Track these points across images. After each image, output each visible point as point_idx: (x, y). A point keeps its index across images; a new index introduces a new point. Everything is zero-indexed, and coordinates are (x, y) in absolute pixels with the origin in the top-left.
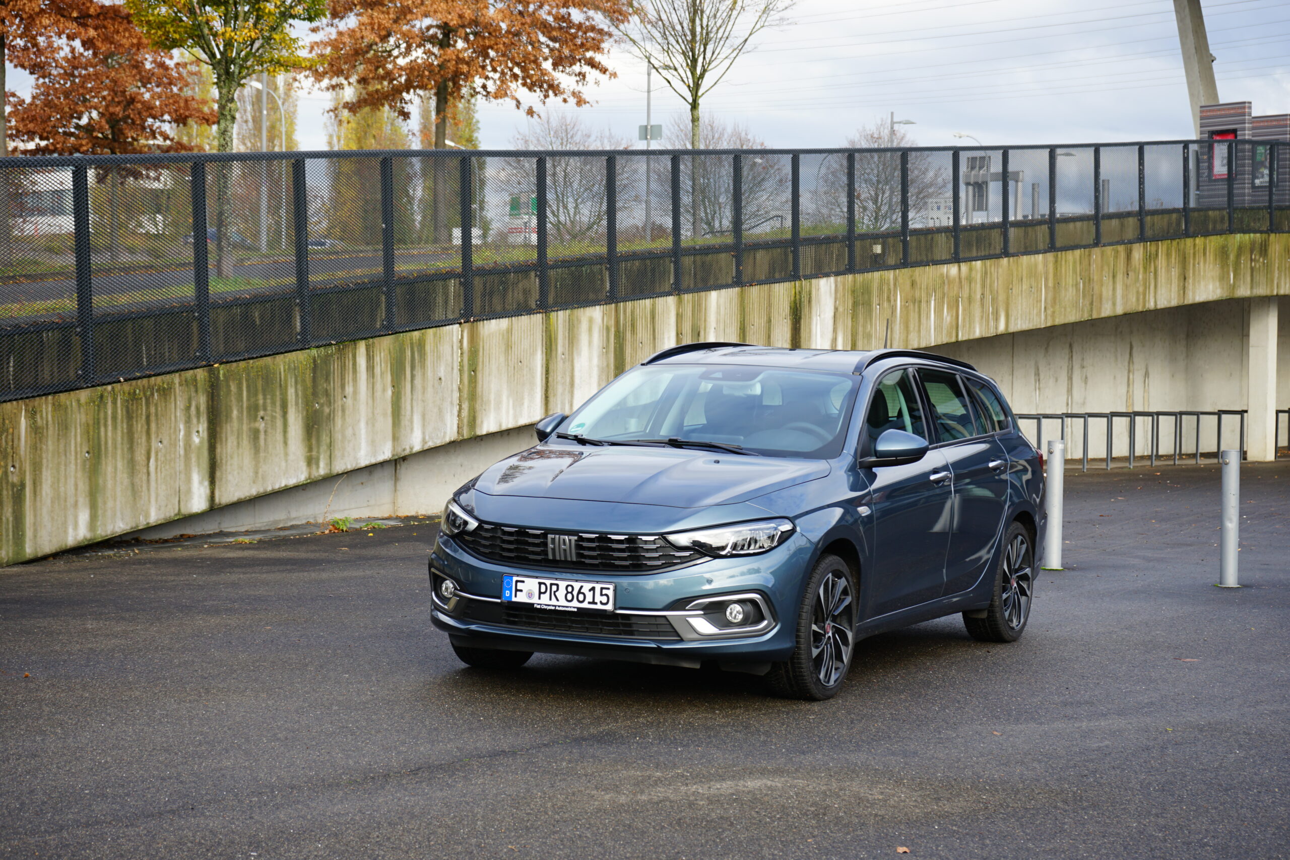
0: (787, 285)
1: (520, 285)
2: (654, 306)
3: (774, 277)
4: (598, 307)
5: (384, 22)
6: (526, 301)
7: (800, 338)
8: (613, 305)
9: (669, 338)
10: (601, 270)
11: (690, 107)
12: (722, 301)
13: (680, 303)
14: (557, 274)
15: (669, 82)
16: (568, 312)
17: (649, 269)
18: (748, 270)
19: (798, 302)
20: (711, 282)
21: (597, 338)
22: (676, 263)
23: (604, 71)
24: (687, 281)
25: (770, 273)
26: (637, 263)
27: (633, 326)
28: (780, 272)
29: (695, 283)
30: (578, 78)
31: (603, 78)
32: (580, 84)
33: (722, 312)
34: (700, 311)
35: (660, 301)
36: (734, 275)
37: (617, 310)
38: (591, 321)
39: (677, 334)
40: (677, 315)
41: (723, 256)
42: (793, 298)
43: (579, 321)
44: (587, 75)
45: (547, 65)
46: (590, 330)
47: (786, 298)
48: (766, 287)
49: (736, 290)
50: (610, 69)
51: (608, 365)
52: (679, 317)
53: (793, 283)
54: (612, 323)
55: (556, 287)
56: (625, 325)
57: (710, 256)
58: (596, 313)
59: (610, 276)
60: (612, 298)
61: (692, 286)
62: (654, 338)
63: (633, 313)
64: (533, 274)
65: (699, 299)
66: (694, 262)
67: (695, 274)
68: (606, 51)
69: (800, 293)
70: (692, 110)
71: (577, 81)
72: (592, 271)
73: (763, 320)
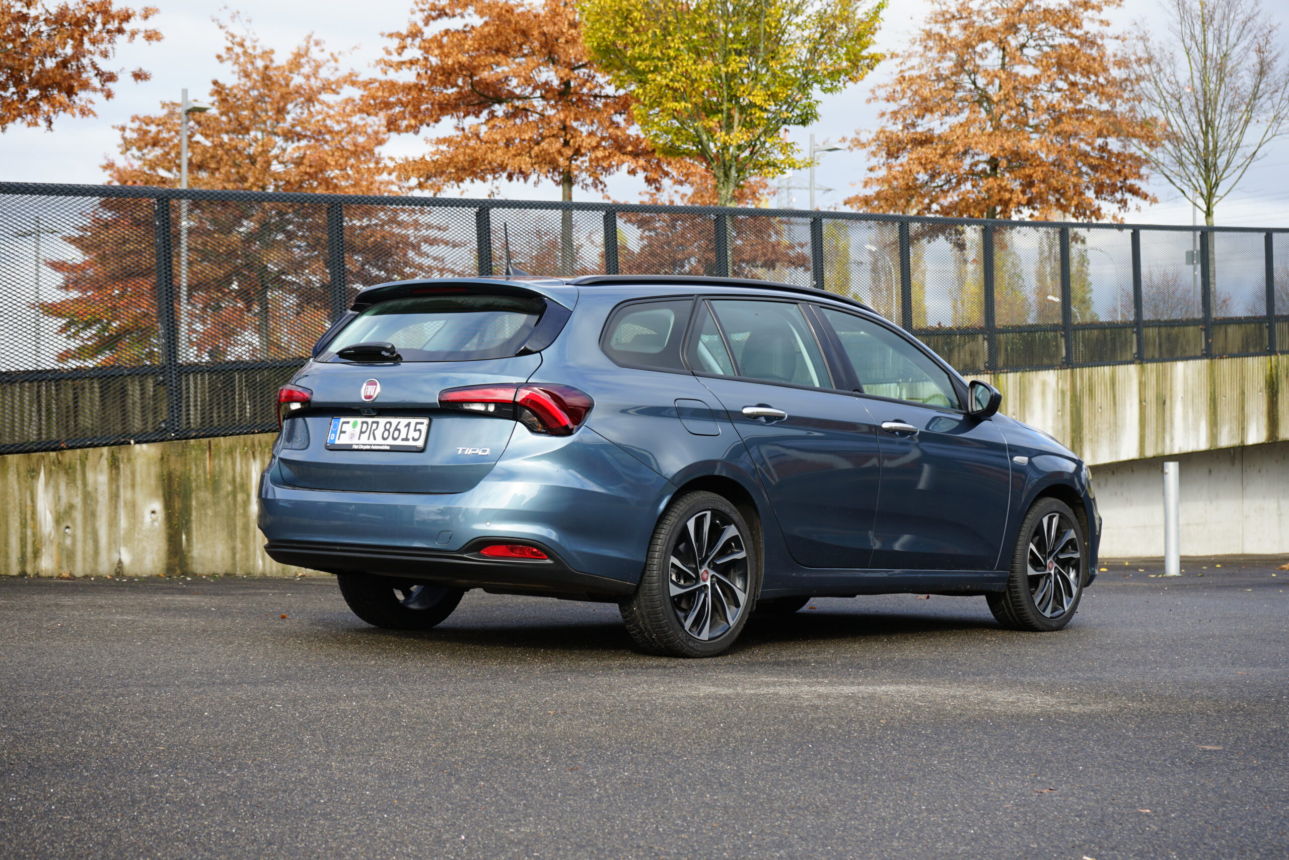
0: (1262, 359)
1: (967, 346)
2: (1113, 373)
3: (1247, 351)
4: (1051, 372)
5: (930, 156)
6: (973, 362)
7: (1277, 411)
8: (1069, 371)
9: (1131, 405)
10: (1056, 337)
11: (1204, 215)
12: (1189, 372)
13: (1142, 372)
14: (1008, 339)
15: (1183, 192)
16: (1019, 374)
17: (1109, 338)
18: (1218, 343)
19: (1274, 376)
20: (1178, 353)
21: (1051, 401)
22: (1138, 333)
23: (1145, 197)
24: (1149, 352)
25: (1243, 347)
26: (1096, 332)
27: (1091, 392)
28: (1255, 347)
29: (1161, 353)
30: (1119, 205)
31: (1144, 204)
32: (1122, 210)
33: (1190, 382)
34: (1165, 380)
35: (1121, 369)
36: (1203, 347)
37: (1072, 375)
38: (1044, 384)
39: (1141, 402)
40: (1140, 383)
41: (1191, 329)
42: (1268, 372)
43: (1031, 383)
44: (1129, 202)
45: (1090, 194)
46: (1043, 393)
47: (1261, 372)
48: (1239, 360)
49: (1205, 362)
50: (1151, 194)
51: (1064, 428)
52: (1142, 385)
53: (1268, 358)
54: (1068, 387)
55: (1006, 350)
56: (1082, 390)
57: (1176, 328)
58: (1050, 377)
59: (1067, 342)
60: (1068, 363)
61: (1157, 356)
62: (1115, 404)
63: (1090, 379)
64: (980, 337)
65: (1164, 369)
66: (1159, 333)
67: (1160, 345)
68: (1145, 177)
69: (1276, 367)
70: (1206, 217)
71: (1119, 208)
72: (1045, 337)
73: (1236, 393)
